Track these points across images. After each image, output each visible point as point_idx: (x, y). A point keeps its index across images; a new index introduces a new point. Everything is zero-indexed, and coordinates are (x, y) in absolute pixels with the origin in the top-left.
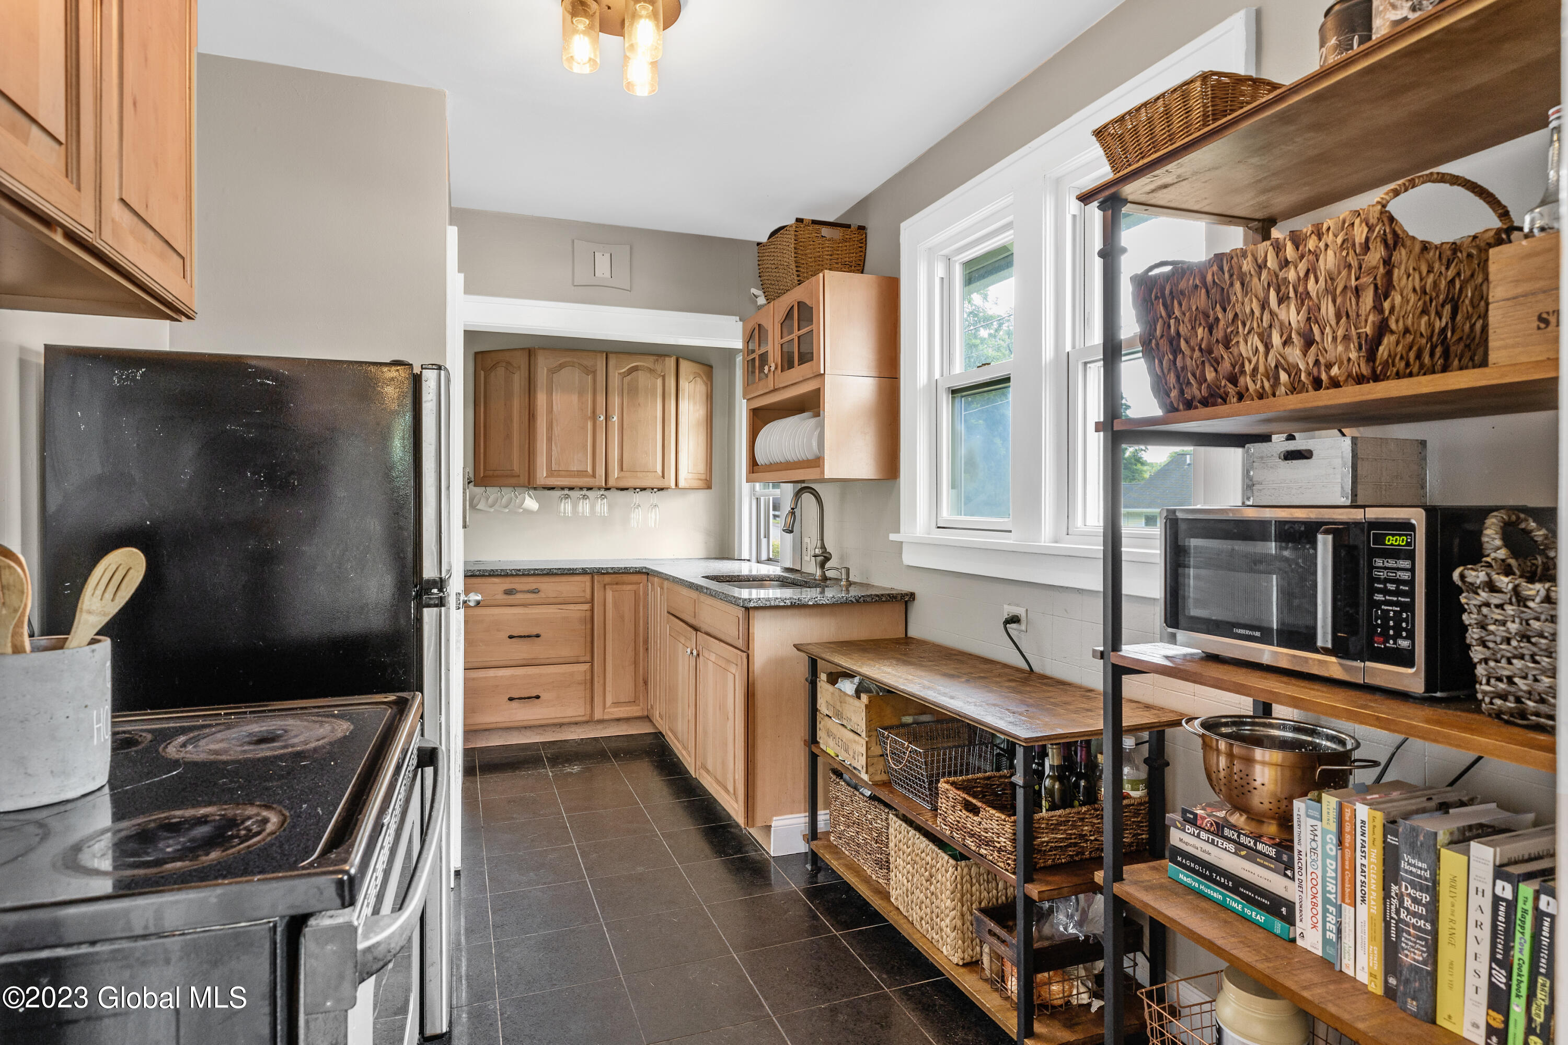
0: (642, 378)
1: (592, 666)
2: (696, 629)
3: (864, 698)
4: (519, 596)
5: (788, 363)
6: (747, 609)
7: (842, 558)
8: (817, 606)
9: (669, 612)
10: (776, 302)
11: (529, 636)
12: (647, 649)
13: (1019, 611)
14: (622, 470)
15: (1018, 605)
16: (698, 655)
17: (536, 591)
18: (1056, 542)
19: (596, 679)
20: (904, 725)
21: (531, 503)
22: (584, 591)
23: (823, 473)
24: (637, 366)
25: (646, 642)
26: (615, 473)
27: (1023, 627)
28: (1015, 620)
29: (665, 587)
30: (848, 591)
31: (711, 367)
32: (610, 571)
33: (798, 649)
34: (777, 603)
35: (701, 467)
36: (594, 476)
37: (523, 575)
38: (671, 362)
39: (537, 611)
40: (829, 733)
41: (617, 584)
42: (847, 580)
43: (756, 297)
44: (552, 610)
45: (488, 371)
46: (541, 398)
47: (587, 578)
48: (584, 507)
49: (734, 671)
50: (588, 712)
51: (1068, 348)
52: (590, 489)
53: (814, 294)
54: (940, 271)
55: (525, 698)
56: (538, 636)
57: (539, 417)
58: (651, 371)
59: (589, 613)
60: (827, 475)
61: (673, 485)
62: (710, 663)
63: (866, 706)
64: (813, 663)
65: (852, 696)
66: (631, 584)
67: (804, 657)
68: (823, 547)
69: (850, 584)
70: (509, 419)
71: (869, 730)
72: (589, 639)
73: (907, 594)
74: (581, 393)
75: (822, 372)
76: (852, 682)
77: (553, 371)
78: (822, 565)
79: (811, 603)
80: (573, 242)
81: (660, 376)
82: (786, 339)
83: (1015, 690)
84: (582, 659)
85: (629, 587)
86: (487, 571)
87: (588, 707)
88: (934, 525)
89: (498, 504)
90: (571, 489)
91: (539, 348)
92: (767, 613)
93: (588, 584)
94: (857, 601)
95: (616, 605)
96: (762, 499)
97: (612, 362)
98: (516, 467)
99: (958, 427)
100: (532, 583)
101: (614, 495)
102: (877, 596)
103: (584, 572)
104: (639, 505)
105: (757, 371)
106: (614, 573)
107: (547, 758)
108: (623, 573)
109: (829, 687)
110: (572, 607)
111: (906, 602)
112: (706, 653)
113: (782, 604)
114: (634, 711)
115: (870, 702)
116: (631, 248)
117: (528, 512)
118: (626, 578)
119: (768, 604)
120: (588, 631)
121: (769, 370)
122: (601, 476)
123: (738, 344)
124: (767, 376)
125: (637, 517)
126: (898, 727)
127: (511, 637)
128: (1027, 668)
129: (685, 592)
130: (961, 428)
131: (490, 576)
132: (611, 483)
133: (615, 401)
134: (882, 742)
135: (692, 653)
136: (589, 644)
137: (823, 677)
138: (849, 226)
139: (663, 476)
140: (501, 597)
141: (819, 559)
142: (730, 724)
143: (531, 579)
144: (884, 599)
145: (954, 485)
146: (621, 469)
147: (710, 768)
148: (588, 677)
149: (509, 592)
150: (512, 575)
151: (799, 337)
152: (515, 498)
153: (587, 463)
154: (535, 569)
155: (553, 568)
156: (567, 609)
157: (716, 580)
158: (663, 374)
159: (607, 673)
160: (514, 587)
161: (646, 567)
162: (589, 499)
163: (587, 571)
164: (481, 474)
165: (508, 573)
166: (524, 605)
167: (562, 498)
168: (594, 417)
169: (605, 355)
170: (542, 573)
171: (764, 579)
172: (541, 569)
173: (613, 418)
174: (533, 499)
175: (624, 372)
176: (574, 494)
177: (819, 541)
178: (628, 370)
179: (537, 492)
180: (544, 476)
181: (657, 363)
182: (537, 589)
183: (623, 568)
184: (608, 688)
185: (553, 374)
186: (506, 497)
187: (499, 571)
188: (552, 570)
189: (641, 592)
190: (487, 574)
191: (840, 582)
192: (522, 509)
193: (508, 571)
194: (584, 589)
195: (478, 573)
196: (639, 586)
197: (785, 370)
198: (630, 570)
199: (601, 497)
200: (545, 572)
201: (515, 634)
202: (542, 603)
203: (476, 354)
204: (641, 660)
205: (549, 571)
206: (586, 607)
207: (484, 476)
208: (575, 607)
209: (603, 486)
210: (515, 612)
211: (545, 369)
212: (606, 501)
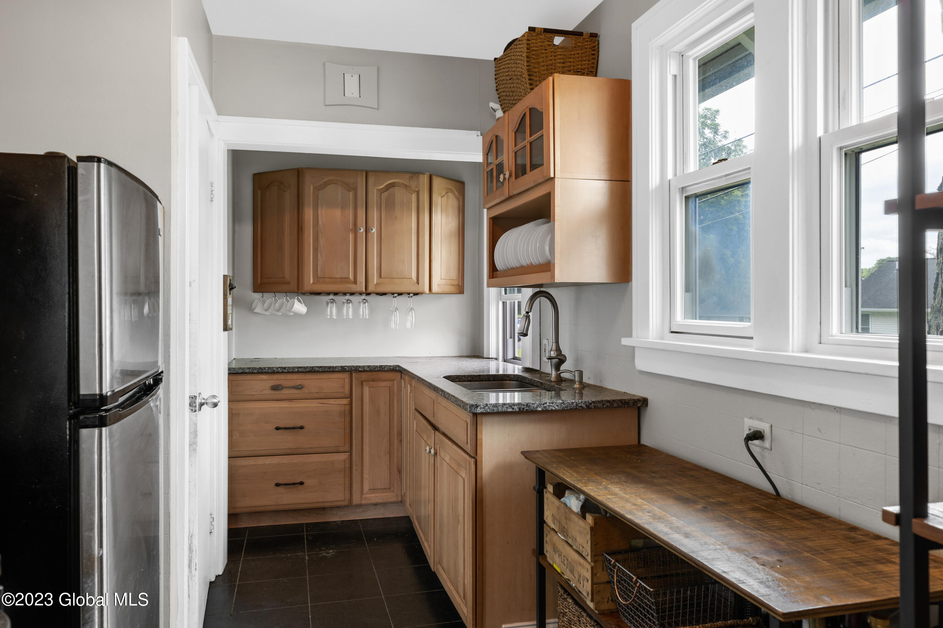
0: (399, 193)
1: (351, 455)
2: (435, 428)
3: (590, 518)
4: (285, 391)
5: (520, 171)
6: (475, 415)
7: (578, 360)
8: (546, 412)
9: (416, 409)
10: (510, 111)
11: (293, 428)
12: (401, 441)
13: (763, 426)
14: (380, 277)
15: (760, 420)
16: (436, 454)
17: (299, 387)
18: (806, 351)
19: (354, 467)
20: (633, 550)
21: (299, 307)
22: (344, 387)
23: (553, 276)
24: (394, 183)
25: (400, 434)
26: (374, 279)
27: (767, 444)
28: (757, 435)
29: (413, 385)
30: (581, 394)
31: (463, 183)
32: (366, 369)
33: (526, 457)
34: (504, 409)
35: (454, 274)
36: (355, 282)
37: (288, 372)
38: (425, 179)
39: (301, 405)
40: (555, 549)
41: (373, 381)
42: (581, 382)
43: (495, 111)
44: (313, 405)
45: (264, 190)
46: (308, 214)
47: (346, 376)
48: (349, 311)
49: (464, 475)
50: (348, 497)
51: (820, 132)
52: (352, 294)
53: (543, 100)
54: (673, 68)
55: (290, 484)
56: (302, 428)
57: (306, 230)
58: (406, 187)
59: (347, 408)
60: (558, 279)
61: (427, 290)
62: (445, 464)
63: (592, 529)
64: (541, 474)
65: (577, 514)
66: (386, 380)
68: (558, 349)
69: (584, 386)
70: (281, 232)
71: (595, 554)
72: (348, 431)
73: (639, 400)
74: (344, 208)
75: (552, 175)
76: (578, 498)
77: (318, 189)
78: (557, 367)
79: (540, 409)
80: (324, 64)
81: (415, 191)
82: (520, 146)
83: (760, 525)
84: (341, 449)
85: (384, 384)
86: (255, 368)
87: (347, 492)
88: (667, 330)
89: (272, 308)
90: (336, 294)
91: (307, 168)
92: (496, 419)
93: (347, 381)
94: (588, 407)
95: (372, 400)
96: (508, 302)
97: (371, 180)
98: (287, 275)
99: (692, 228)
100: (296, 379)
101: (374, 300)
102: (608, 401)
103: (343, 369)
104: (397, 308)
105: (495, 181)
106: (371, 371)
107: (308, 540)
108: (378, 371)
109: (555, 500)
110: (332, 401)
111: (639, 409)
112: (443, 454)
113: (510, 410)
114: (389, 497)
115: (595, 523)
116: (378, 69)
117: (297, 315)
118: (381, 375)
119: (495, 410)
120: (347, 424)
121: (504, 178)
122: (361, 283)
123: (478, 157)
124: (502, 183)
125: (396, 318)
126: (626, 552)
127: (278, 429)
128: (772, 491)
129: (428, 392)
130: (696, 229)
131: (258, 373)
132: (371, 288)
133: (374, 215)
134: (609, 568)
135: (430, 452)
136: (348, 435)
137: (550, 488)
138: (581, 34)
139: (418, 282)
140: (268, 392)
141: (555, 361)
142: (460, 527)
143: (295, 376)
144: (615, 405)
145: (688, 288)
146: (380, 275)
147: (445, 566)
148: (347, 466)
149: (275, 388)
150: (278, 373)
151: (531, 143)
152: (286, 303)
153: (350, 270)
154: (299, 367)
155: (315, 367)
156: (328, 404)
157: (457, 380)
158: (417, 190)
159: (365, 462)
160: (279, 384)
161: (399, 366)
162: (352, 303)
163: (346, 369)
164: (259, 282)
165: (274, 370)
166: (290, 400)
167: (329, 302)
168: (355, 230)
169: (365, 172)
170: (305, 371)
171: (504, 379)
172: (304, 367)
173: (372, 230)
174: (301, 303)
175: (382, 188)
176: (339, 298)
177: (554, 344)
178: (386, 186)
179: (305, 297)
180: (312, 282)
181: (411, 179)
182: (301, 385)
183: (379, 367)
184: (366, 476)
185: (319, 191)
186: (279, 302)
187: (267, 368)
188: (314, 368)
189: (395, 390)
190: (256, 372)
191: (574, 386)
192: (292, 312)
193: (275, 369)
194: (343, 385)
195: (248, 370)
196: (394, 383)
197: (517, 177)
198: (384, 368)
199: (363, 301)
200: (307, 370)
201: (281, 426)
202: (306, 398)
203: (255, 175)
204: (395, 450)
205: (311, 369)
206: (345, 401)
207: (261, 284)
208: (335, 401)
209: (364, 291)
210: (281, 406)
211: (312, 187)
212: (368, 305)
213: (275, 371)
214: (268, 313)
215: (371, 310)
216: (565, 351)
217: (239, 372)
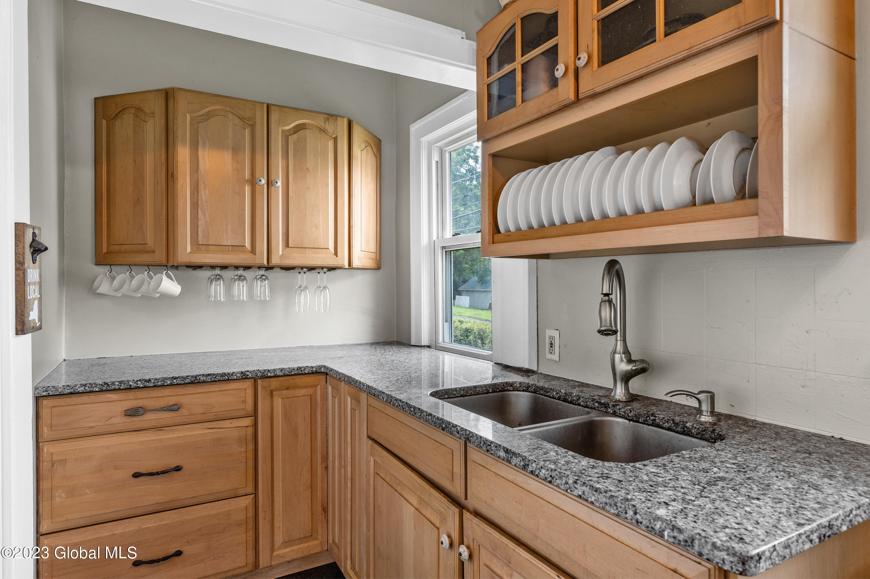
0: (311, 137)
1: (256, 498)
2: (461, 506)
4: (149, 417)
9: (369, 437)
11: (164, 472)
12: (327, 468)
14: (287, 246)
17: (174, 408)
19: (261, 514)
21: (170, 286)
22: (244, 402)
24: (305, 124)
26: (279, 249)
31: (379, 140)
32: (279, 373)
35: (372, 247)
36: (253, 251)
37: (155, 387)
38: (343, 123)
39: (177, 435)
41: (287, 389)
42: (713, 411)
44: (197, 432)
45: (112, 119)
46: (183, 154)
47: (248, 385)
48: (240, 291)
50: (251, 559)
52: (247, 268)
55: (158, 560)
56: (178, 469)
57: (180, 177)
58: (323, 131)
59: (250, 431)
61: (346, 265)
66: (305, 387)
70: (140, 178)
72: (251, 464)
74: (236, 150)
77: (197, 121)
81: (331, 137)
84: (241, 492)
85: (303, 392)
86: (96, 385)
87: (251, 553)
89: (126, 287)
90: (224, 267)
91: (180, 92)
93: (250, 392)
95: (286, 416)
97: (274, 118)
98: (150, 241)
100: (168, 396)
101: (277, 275)
103: (244, 376)
104: (306, 288)
106: (285, 376)
108: (295, 375)
110: (227, 424)
114: (311, 547)
117: (166, 297)
118: (299, 380)
120: (251, 455)
122: (262, 253)
127: (136, 475)
131: (101, 391)
132: (274, 261)
133: (279, 163)
136: (251, 472)
140: (120, 421)
143: (167, 392)
146: (287, 244)
148: (251, 514)
149: (132, 413)
150: (138, 388)
152: (149, 280)
153: (245, 235)
154: (173, 378)
155: (200, 375)
156: (220, 428)
157: (446, 396)
158: (334, 136)
159: (276, 505)
160: (140, 405)
161: (325, 367)
162: (246, 280)
163: (248, 375)
164: (105, 251)
165: (131, 385)
166: (158, 428)
167: (213, 278)
168: (253, 182)
169: (266, 104)
170: (183, 382)
171: (506, 389)
172: (182, 377)
173: (277, 182)
174: (172, 280)
175: (290, 130)
176: (226, 274)
177: (619, 342)
178: (293, 127)
179: (179, 272)
180: (189, 250)
181: (327, 122)
182: (176, 405)
183: (296, 369)
184: (278, 524)
185: (200, 124)
186: (137, 278)
187: (117, 383)
188: (198, 378)
189: (319, 398)
190: (97, 390)
191: (700, 417)
192: (158, 293)
193: (131, 383)
194: (243, 399)
195: (82, 388)
196: (316, 389)
198: (304, 370)
199: (261, 278)
200: (187, 381)
201: (144, 471)
202: (185, 423)
203: (96, 99)
204: (319, 481)
205: (193, 379)
206: (248, 421)
207: (107, 253)
208: (231, 423)
209: (266, 264)
210: (143, 440)
211: (188, 116)
212: (268, 283)
213: (132, 387)
214: (120, 295)
215: (271, 290)
217: (65, 393)
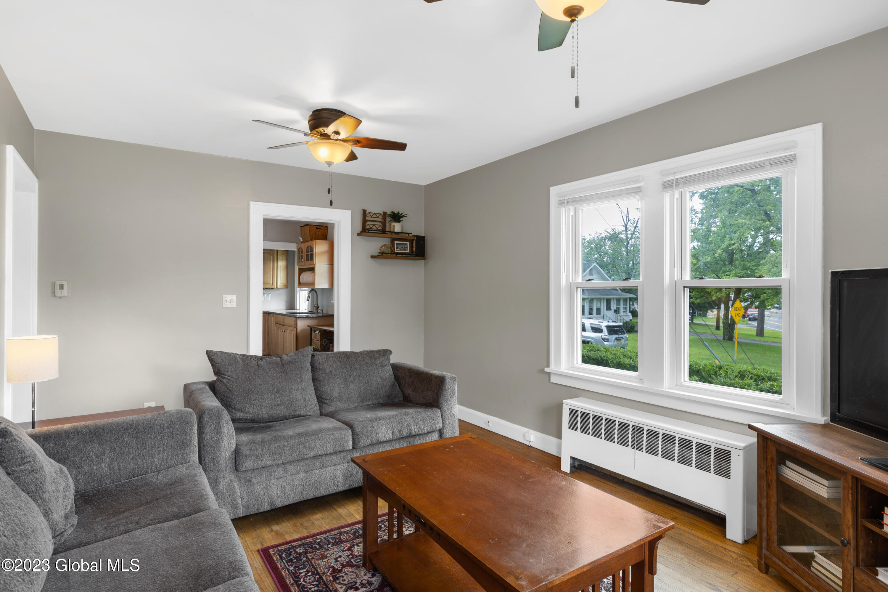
0: (267, 255)
2: (283, 325)
5: (307, 259)
6: (297, 318)
7: (323, 307)
8: (315, 317)
10: (305, 243)
12: (268, 335)
16: (284, 331)
23: (315, 287)
29: (275, 316)
31: (288, 255)
33: (308, 326)
35: (284, 282)
43: (300, 240)
49: (293, 333)
53: (313, 245)
60: (317, 287)
61: (276, 287)
62: (287, 332)
64: (311, 329)
67: (309, 328)
68: (317, 305)
69: (322, 313)
75: (315, 263)
78: (317, 309)
79: (312, 317)
81: (272, 255)
82: (307, 253)
92: (302, 319)
94: (323, 316)
102: (326, 315)
105: (301, 259)
109: (314, 333)
113: (306, 317)
119: (303, 317)
121: (303, 259)
123: (296, 251)
124: (303, 261)
129: (281, 316)
137: (313, 331)
138: (323, 226)
139: (273, 285)
141: (316, 307)
142: (292, 343)
144: (328, 315)
151: (310, 254)
197: (306, 261)
216: (319, 305)
